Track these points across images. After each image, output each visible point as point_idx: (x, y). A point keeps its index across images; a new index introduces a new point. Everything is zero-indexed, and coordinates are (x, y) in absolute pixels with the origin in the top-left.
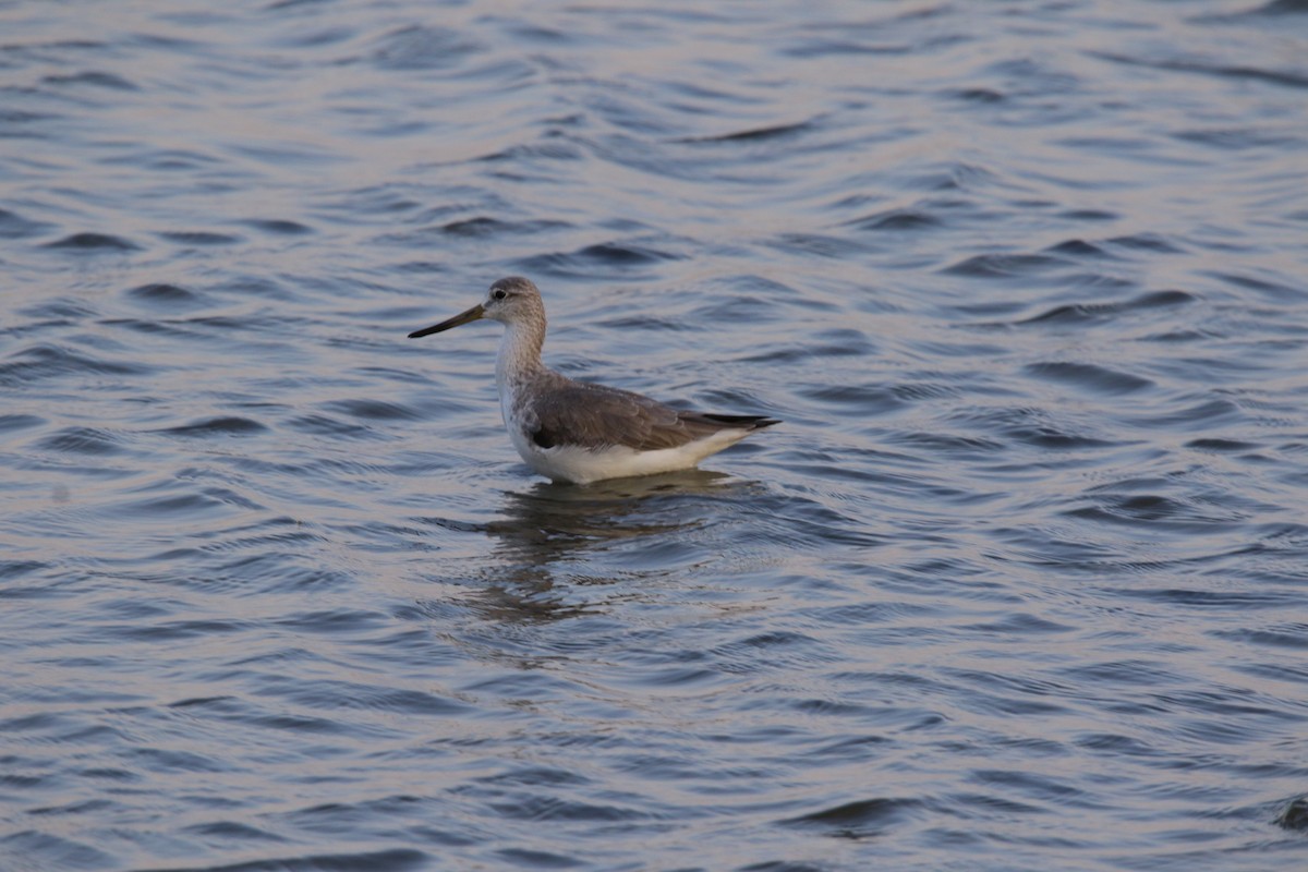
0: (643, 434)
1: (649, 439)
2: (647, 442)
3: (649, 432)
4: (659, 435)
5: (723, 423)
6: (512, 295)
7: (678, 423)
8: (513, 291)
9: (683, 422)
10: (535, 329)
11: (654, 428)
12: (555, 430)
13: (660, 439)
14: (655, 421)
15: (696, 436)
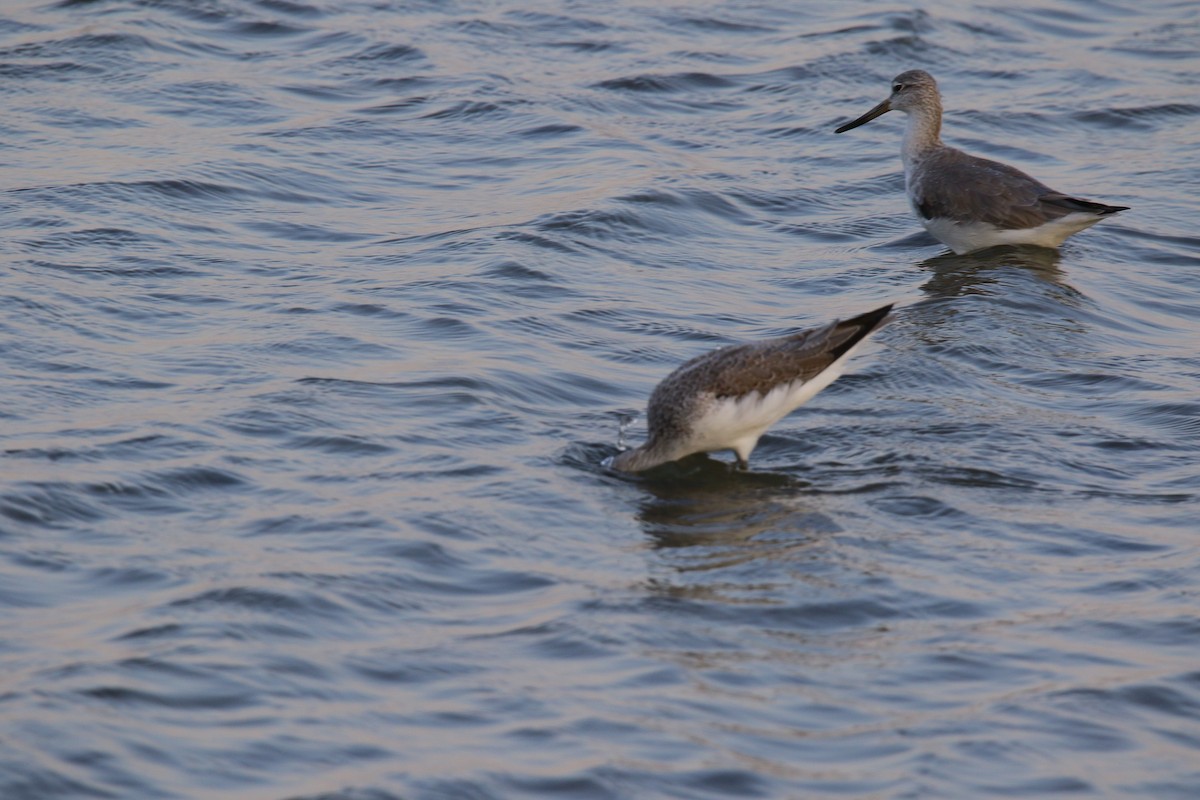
0: (1003, 214)
1: (1007, 218)
2: (1005, 221)
3: (1008, 212)
4: (1017, 215)
5: (1077, 207)
6: (908, 87)
7: (1036, 205)
8: (908, 83)
9: (1040, 204)
10: (930, 116)
11: (1014, 208)
12: (932, 205)
13: (1017, 219)
14: (1015, 202)
15: (1050, 218)
